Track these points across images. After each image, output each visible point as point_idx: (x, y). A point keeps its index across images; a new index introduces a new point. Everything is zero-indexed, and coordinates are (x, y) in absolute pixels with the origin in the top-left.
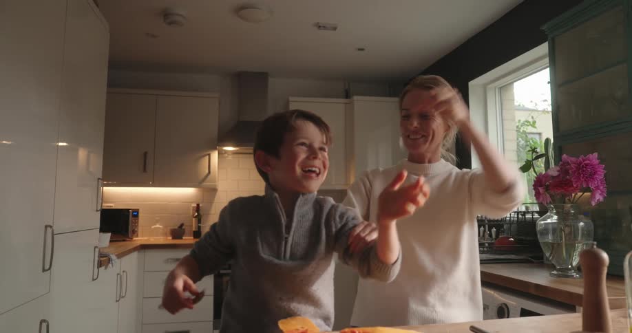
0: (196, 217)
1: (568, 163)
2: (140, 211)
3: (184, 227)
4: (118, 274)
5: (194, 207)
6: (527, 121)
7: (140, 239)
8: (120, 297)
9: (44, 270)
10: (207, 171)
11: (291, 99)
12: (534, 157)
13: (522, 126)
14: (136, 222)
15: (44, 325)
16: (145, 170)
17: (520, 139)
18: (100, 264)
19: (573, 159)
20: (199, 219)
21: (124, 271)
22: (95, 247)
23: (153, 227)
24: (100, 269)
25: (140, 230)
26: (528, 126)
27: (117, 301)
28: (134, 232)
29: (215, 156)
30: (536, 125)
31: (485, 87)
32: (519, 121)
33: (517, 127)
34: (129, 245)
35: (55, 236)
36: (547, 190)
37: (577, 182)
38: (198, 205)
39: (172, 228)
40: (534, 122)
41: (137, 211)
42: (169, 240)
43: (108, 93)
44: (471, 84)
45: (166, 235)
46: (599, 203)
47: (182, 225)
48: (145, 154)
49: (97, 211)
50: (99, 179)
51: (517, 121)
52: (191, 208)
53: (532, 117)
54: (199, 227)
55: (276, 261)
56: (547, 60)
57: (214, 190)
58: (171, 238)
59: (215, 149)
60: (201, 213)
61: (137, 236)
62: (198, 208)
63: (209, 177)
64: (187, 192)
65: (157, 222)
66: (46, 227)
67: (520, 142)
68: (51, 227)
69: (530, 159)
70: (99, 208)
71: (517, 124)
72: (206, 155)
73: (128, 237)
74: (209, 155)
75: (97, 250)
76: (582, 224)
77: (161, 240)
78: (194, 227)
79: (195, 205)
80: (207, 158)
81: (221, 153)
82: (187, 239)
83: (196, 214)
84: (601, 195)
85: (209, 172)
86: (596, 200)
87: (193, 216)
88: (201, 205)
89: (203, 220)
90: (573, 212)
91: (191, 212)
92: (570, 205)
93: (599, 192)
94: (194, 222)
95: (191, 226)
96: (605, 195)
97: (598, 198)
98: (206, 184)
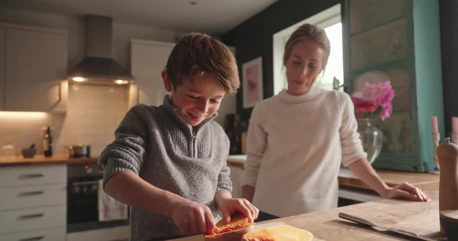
0: (47, 139)
1: (370, 89)
3: (35, 148)
5: (44, 131)
10: (57, 98)
20: (50, 140)
29: (65, 85)
38: (49, 128)
39: (24, 148)
42: (21, 159)
44: (276, 37)
45: (16, 154)
46: (387, 119)
47: (33, 146)
54: (50, 148)
55: (189, 158)
56: (339, 18)
57: (63, 115)
58: (22, 157)
59: (66, 79)
60: (52, 134)
62: (48, 131)
63: (61, 103)
64: (38, 116)
65: (8, 143)
72: (56, 85)
74: (60, 84)
77: (13, 159)
78: (45, 148)
79: (45, 128)
80: (57, 88)
81: (71, 84)
82: (39, 158)
83: (47, 136)
84: (389, 112)
85: (60, 100)
86: (386, 116)
87: (44, 138)
88: (52, 128)
89: (53, 141)
90: (369, 125)
91: (42, 134)
92: (367, 119)
93: (388, 110)
94: (45, 142)
95: (42, 146)
96: (391, 112)
97: (387, 114)
98: (57, 110)
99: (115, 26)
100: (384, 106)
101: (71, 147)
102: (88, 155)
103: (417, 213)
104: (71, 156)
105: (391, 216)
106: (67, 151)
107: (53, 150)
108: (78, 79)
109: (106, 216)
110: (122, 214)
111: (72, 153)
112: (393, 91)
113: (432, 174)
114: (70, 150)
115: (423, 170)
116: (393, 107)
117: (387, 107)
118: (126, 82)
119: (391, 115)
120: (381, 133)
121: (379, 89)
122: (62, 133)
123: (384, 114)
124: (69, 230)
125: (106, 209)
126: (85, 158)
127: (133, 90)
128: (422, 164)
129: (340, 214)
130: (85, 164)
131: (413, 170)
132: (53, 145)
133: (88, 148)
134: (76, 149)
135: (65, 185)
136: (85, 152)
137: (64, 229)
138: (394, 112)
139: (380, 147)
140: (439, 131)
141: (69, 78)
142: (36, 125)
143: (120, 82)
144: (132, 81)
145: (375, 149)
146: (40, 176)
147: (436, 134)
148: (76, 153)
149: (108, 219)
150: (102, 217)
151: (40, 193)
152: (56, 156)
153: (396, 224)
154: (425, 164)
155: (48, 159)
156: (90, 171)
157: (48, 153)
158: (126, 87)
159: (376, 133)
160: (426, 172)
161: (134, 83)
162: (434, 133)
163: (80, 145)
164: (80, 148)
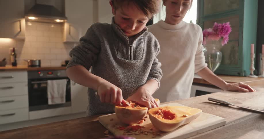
0: (13, 55)
1: (217, 26)
3: (6, 60)
5: (11, 50)
10: (19, 30)
19: (220, 24)
20: (15, 56)
29: (23, 22)
46: (225, 45)
47: (4, 60)
54: (15, 61)
55: (126, 61)
57: (23, 40)
60: (16, 52)
62: (14, 50)
63: (22, 32)
64: (7, 41)
72: (18, 21)
74: (20, 21)
78: (12, 60)
79: (12, 49)
80: (18, 23)
81: (27, 21)
82: (9, 67)
83: (13, 53)
84: (227, 41)
85: (20, 31)
86: (225, 43)
87: (11, 54)
88: (16, 49)
89: (17, 56)
90: (214, 48)
91: (10, 52)
92: (214, 45)
93: (227, 40)
94: (12, 58)
95: (10, 60)
96: (228, 41)
97: (226, 42)
98: (18, 37)
100: (225, 37)
101: (29, 61)
102: (40, 65)
103: (251, 98)
104: (29, 66)
105: (236, 100)
106: (26, 63)
107: (17, 62)
108: (32, 18)
109: (52, 101)
110: (62, 101)
111: (30, 64)
112: (231, 28)
113: (249, 77)
114: (28, 62)
115: (243, 75)
116: (229, 38)
117: (226, 38)
118: (62, 21)
119: (227, 43)
120: (221, 53)
121: (223, 26)
122: (23, 52)
123: (224, 41)
124: (31, 110)
125: (53, 97)
126: (38, 67)
127: (66, 26)
128: (243, 71)
129: (209, 98)
130: (38, 71)
131: (238, 75)
132: (17, 59)
133: (40, 61)
134: (32, 61)
135: (27, 83)
136: (37, 64)
137: (27, 109)
138: (229, 41)
139: (220, 61)
140: (254, 53)
141: (26, 17)
142: (6, 47)
143: (58, 21)
144: (66, 21)
145: (217, 62)
146: (11, 77)
147: (253, 54)
148: (32, 64)
149: (54, 103)
150: (50, 102)
151: (11, 88)
152: (19, 66)
153: (242, 104)
154: (245, 71)
155: (14, 68)
156: (41, 75)
157: (15, 64)
158: (62, 24)
159: (218, 53)
160: (245, 76)
161: (67, 22)
162: (251, 54)
163: (35, 59)
164: (35, 61)
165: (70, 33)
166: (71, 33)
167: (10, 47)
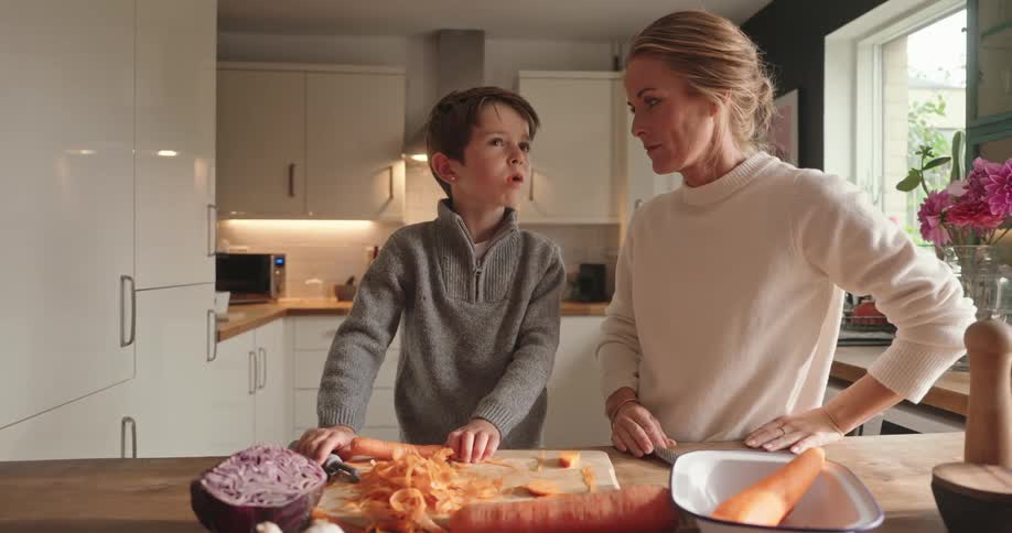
1: (984, 174)
2: (287, 258)
3: (354, 282)
4: (251, 353)
5: (369, 253)
6: (930, 105)
7: (289, 300)
8: (256, 386)
9: (123, 344)
10: (388, 195)
11: (522, 73)
12: (925, 165)
13: (919, 112)
14: (283, 275)
15: (129, 426)
16: (291, 193)
17: (915, 136)
18: (219, 337)
19: (994, 166)
21: (260, 349)
22: (209, 312)
23: (308, 282)
24: (219, 345)
25: (289, 285)
26: (930, 112)
27: (251, 393)
28: (278, 290)
29: (400, 169)
30: (945, 110)
31: (854, 44)
32: (915, 104)
33: (911, 115)
34: (271, 309)
35: (137, 294)
36: (943, 221)
37: (997, 206)
38: (376, 248)
39: (337, 283)
40: (942, 106)
41: (282, 257)
42: (333, 303)
43: (219, 69)
44: (830, 39)
45: (328, 296)
47: (350, 281)
48: (291, 168)
49: (209, 255)
50: (210, 206)
51: (911, 103)
52: (366, 255)
53: (940, 98)
55: (466, 305)
58: (334, 299)
59: (400, 158)
61: (284, 296)
63: (394, 202)
64: (359, 228)
65: (313, 274)
66: (123, 279)
67: (914, 140)
68: (129, 278)
69: (918, 168)
70: (213, 251)
71: (912, 110)
72: (385, 169)
73: (269, 297)
74: (391, 168)
75: (212, 315)
76: (1003, 280)
77: (320, 302)
79: (371, 249)
80: (387, 173)
81: (410, 166)
85: (391, 197)
91: (365, 259)
98: (387, 215)
99: (489, 43)
108: (422, 158)
121: (1005, 174)
141: (406, 156)
165: (531, 198)
166: (535, 196)
167: (366, 244)
